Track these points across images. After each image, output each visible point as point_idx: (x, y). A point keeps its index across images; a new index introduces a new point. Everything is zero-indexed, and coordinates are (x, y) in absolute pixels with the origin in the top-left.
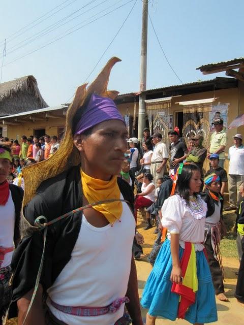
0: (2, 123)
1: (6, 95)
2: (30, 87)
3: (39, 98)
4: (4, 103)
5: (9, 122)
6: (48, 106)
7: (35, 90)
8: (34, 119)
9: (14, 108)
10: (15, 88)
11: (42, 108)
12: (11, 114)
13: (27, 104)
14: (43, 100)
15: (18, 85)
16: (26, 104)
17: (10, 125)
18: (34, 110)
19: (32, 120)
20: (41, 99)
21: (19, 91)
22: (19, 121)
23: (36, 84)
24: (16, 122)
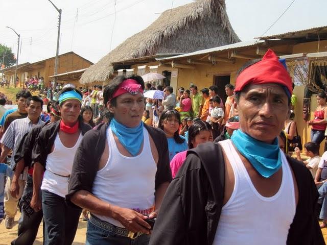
0: (171, 65)
1: (180, 25)
2: (215, 12)
3: (227, 29)
4: (177, 36)
5: (180, 64)
6: (239, 41)
7: (222, 16)
8: (213, 60)
9: (190, 43)
10: (193, 15)
11: (231, 43)
12: (185, 52)
13: (209, 37)
14: (233, 31)
15: (198, 10)
16: (207, 37)
17: (181, 69)
18: (218, 46)
19: (210, 62)
20: (230, 30)
21: (198, 19)
22: (193, 63)
23: (224, 8)
24: (188, 64)
